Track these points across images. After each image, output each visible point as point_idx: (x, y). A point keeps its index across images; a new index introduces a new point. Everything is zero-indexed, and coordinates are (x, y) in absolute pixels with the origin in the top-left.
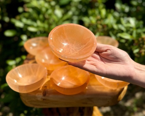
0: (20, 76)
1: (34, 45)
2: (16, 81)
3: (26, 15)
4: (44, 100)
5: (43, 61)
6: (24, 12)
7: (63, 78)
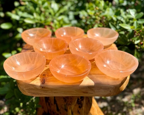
0: (18, 63)
1: (31, 35)
2: (14, 68)
3: (23, 8)
4: (43, 87)
5: (41, 50)
6: (21, 5)
7: (63, 66)
